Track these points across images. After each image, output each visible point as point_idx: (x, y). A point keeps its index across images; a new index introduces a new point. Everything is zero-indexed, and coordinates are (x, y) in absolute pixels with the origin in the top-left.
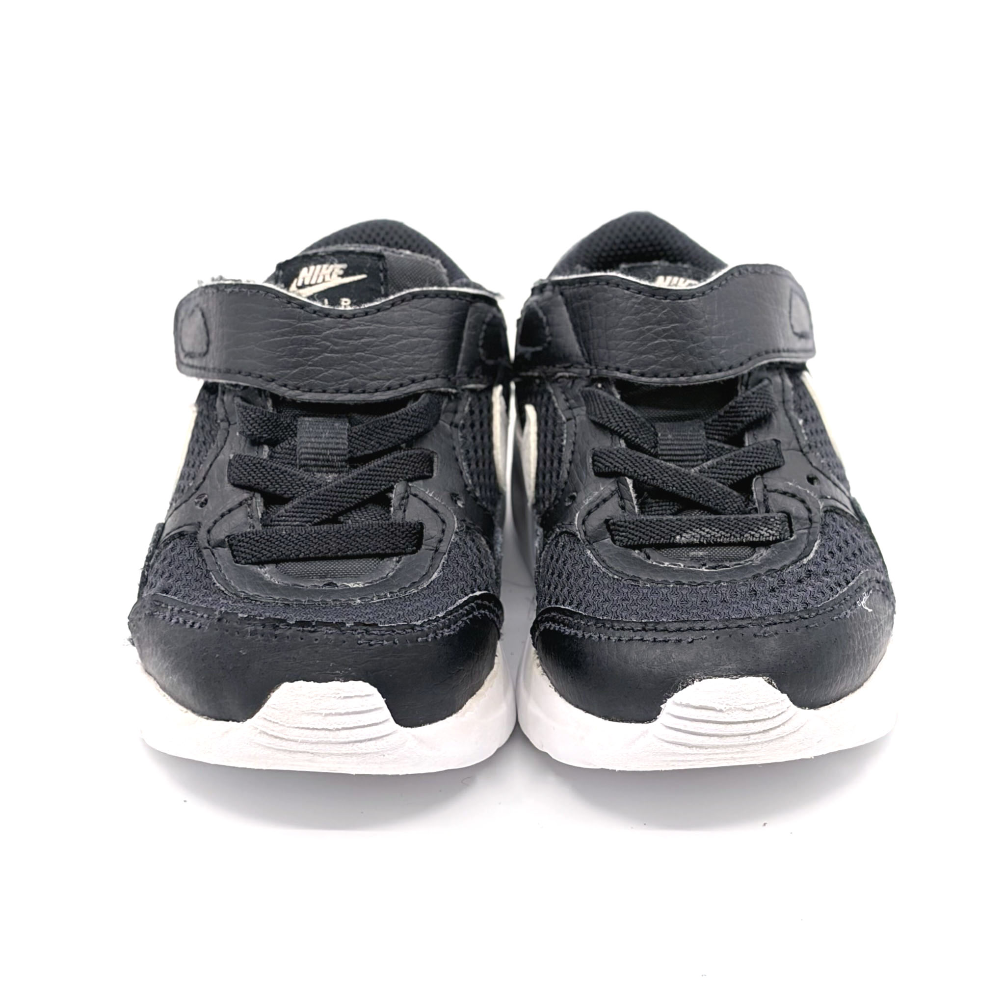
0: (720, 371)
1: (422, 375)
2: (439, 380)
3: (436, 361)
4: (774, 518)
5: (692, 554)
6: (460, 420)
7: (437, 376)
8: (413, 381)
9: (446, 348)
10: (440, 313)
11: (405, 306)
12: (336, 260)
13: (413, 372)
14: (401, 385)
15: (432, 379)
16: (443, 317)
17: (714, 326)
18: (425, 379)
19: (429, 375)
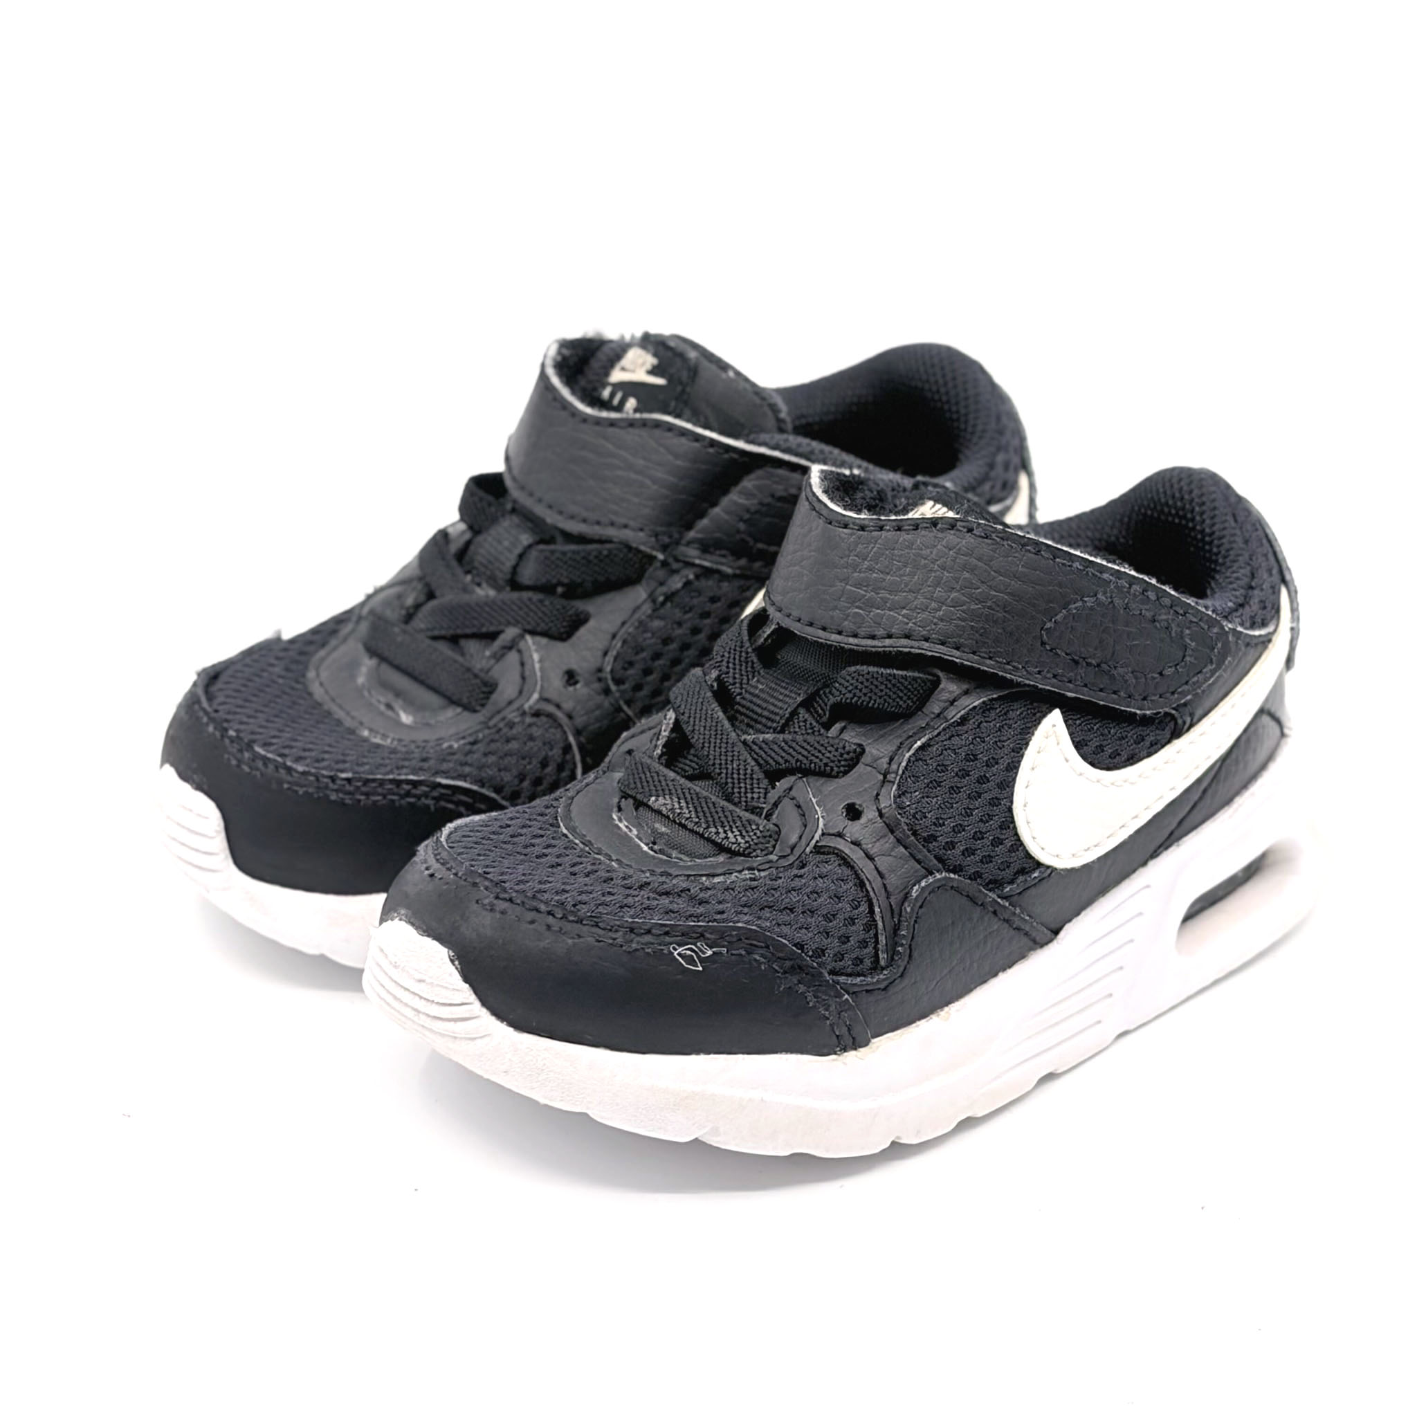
0: (840, 633)
1: (623, 521)
2: (641, 534)
3: (646, 511)
4: (757, 825)
5: (657, 825)
6: (661, 595)
7: (641, 530)
8: (612, 524)
9: (667, 502)
10: (677, 456)
11: (644, 433)
12: (653, 351)
13: (616, 513)
14: (598, 523)
15: (633, 530)
16: (679, 463)
17: (856, 574)
18: (626, 526)
19: (632, 523)
